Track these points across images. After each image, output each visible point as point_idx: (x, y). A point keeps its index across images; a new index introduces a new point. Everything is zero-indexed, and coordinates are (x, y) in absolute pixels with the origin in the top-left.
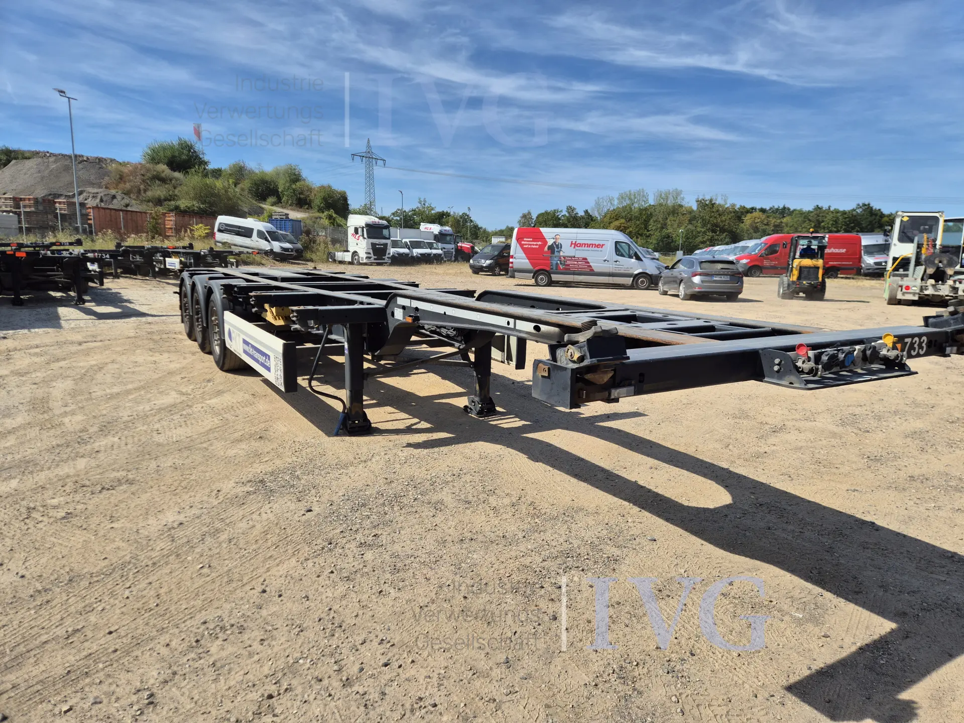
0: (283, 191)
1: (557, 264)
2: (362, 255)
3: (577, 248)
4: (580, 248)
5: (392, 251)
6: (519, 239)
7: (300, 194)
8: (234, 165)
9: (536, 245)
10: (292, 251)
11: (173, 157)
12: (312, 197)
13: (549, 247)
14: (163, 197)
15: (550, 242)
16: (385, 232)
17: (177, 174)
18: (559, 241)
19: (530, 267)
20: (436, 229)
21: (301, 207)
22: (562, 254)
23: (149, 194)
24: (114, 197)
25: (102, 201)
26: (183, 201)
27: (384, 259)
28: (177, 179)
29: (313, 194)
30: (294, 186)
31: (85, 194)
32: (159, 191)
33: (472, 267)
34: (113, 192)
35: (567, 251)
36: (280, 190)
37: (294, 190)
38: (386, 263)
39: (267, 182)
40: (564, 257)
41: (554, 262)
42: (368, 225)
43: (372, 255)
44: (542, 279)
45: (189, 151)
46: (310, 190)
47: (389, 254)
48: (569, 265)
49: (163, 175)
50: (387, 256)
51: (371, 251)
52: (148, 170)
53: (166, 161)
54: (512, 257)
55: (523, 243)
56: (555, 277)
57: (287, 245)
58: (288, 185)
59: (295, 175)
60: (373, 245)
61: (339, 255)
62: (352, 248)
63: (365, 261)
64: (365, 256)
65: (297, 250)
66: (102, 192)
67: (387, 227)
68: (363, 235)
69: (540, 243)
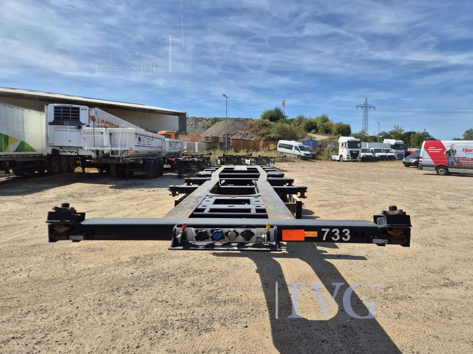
0: (319, 127)
1: (453, 162)
2: (345, 157)
3: (467, 152)
4: (470, 152)
5: (362, 154)
6: (426, 148)
7: (327, 127)
8: (299, 117)
9: (438, 151)
10: (310, 155)
11: (272, 116)
12: (332, 128)
13: (447, 152)
14: (265, 133)
15: (448, 149)
16: (359, 145)
17: (272, 123)
18: (455, 148)
19: (433, 163)
20: (393, 142)
21: (327, 134)
22: (456, 156)
23: (260, 132)
24: (248, 134)
25: (243, 136)
26: (272, 134)
27: (357, 159)
28: (272, 125)
29: (333, 127)
30: (324, 124)
31: (238, 134)
32: (264, 131)
33: (404, 163)
34: (247, 132)
35: (460, 154)
36: (318, 126)
37: (324, 126)
38: (359, 161)
39: (312, 123)
40: (458, 158)
41: (451, 161)
42: (348, 142)
43: (350, 157)
44: (441, 171)
45: (279, 112)
46: (332, 125)
47: (360, 156)
48: (461, 163)
49: (267, 124)
50: (359, 157)
51: (350, 155)
52: (261, 122)
53: (269, 118)
54: (421, 158)
55: (428, 149)
56: (450, 170)
57: (308, 152)
58: (321, 124)
59: (325, 119)
60: (351, 152)
61: (334, 157)
62: (340, 154)
63: (346, 160)
64: (346, 157)
65: (313, 155)
66: (243, 132)
67: (360, 142)
68: (346, 147)
69: (441, 149)
